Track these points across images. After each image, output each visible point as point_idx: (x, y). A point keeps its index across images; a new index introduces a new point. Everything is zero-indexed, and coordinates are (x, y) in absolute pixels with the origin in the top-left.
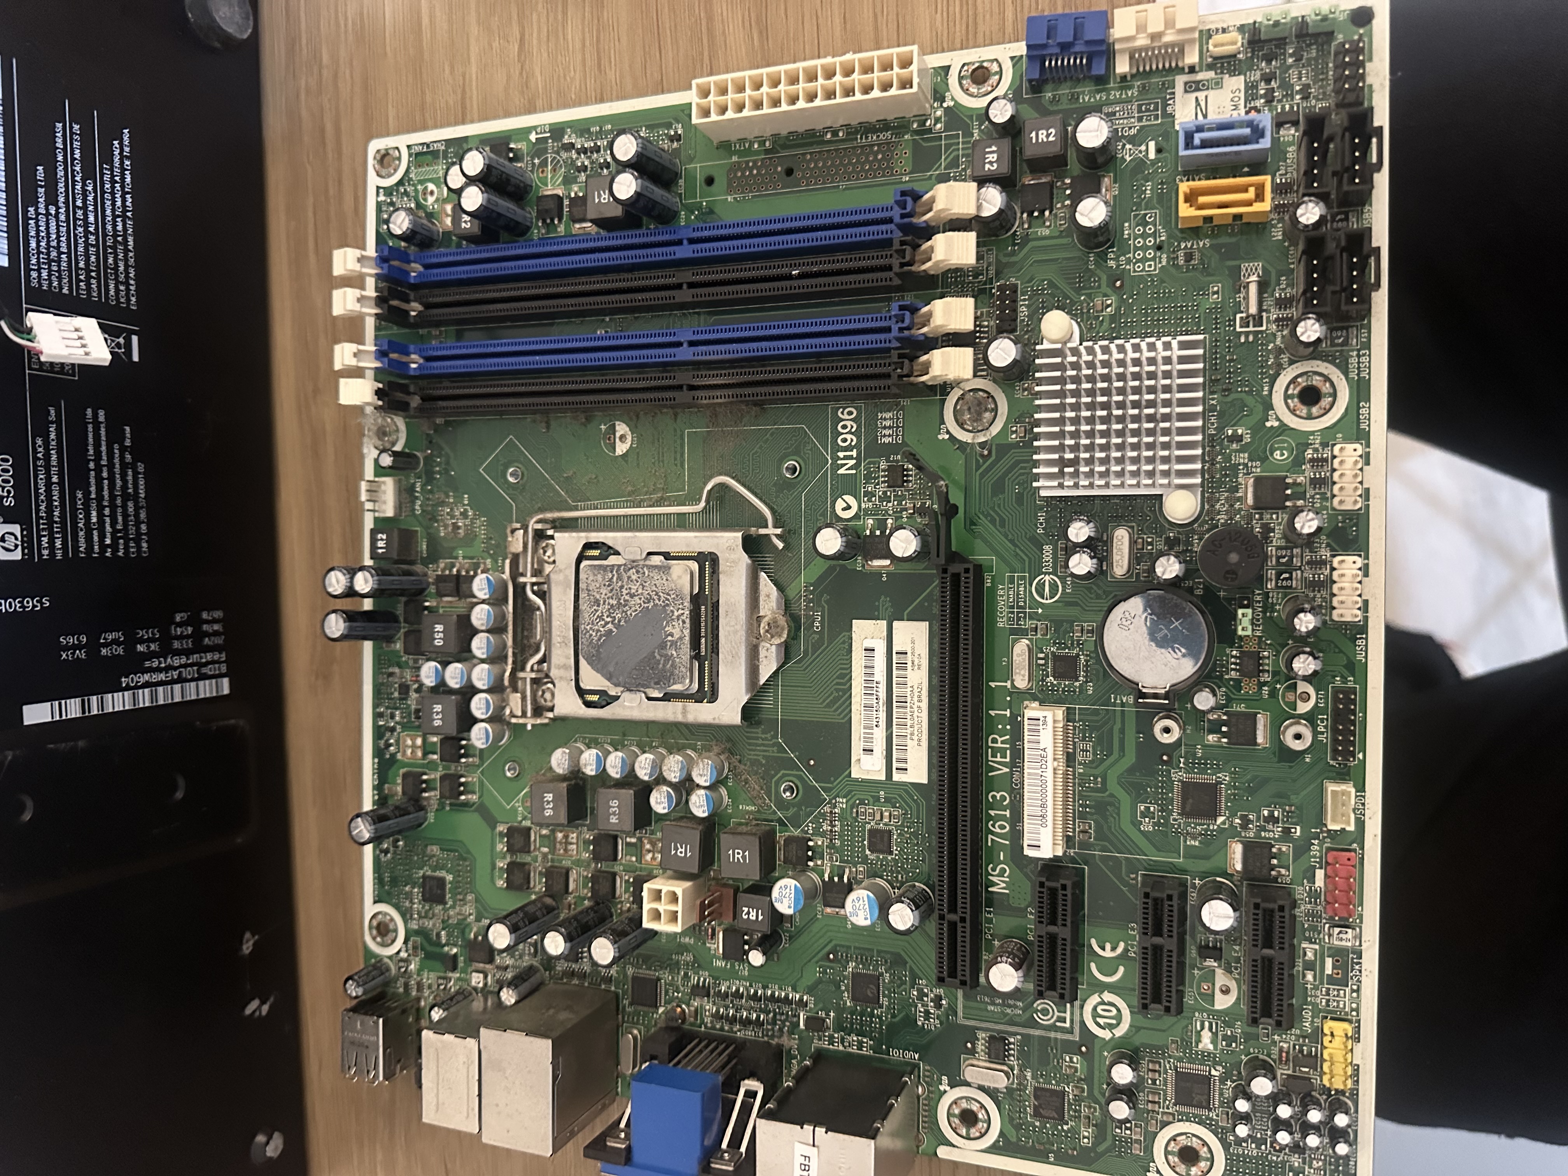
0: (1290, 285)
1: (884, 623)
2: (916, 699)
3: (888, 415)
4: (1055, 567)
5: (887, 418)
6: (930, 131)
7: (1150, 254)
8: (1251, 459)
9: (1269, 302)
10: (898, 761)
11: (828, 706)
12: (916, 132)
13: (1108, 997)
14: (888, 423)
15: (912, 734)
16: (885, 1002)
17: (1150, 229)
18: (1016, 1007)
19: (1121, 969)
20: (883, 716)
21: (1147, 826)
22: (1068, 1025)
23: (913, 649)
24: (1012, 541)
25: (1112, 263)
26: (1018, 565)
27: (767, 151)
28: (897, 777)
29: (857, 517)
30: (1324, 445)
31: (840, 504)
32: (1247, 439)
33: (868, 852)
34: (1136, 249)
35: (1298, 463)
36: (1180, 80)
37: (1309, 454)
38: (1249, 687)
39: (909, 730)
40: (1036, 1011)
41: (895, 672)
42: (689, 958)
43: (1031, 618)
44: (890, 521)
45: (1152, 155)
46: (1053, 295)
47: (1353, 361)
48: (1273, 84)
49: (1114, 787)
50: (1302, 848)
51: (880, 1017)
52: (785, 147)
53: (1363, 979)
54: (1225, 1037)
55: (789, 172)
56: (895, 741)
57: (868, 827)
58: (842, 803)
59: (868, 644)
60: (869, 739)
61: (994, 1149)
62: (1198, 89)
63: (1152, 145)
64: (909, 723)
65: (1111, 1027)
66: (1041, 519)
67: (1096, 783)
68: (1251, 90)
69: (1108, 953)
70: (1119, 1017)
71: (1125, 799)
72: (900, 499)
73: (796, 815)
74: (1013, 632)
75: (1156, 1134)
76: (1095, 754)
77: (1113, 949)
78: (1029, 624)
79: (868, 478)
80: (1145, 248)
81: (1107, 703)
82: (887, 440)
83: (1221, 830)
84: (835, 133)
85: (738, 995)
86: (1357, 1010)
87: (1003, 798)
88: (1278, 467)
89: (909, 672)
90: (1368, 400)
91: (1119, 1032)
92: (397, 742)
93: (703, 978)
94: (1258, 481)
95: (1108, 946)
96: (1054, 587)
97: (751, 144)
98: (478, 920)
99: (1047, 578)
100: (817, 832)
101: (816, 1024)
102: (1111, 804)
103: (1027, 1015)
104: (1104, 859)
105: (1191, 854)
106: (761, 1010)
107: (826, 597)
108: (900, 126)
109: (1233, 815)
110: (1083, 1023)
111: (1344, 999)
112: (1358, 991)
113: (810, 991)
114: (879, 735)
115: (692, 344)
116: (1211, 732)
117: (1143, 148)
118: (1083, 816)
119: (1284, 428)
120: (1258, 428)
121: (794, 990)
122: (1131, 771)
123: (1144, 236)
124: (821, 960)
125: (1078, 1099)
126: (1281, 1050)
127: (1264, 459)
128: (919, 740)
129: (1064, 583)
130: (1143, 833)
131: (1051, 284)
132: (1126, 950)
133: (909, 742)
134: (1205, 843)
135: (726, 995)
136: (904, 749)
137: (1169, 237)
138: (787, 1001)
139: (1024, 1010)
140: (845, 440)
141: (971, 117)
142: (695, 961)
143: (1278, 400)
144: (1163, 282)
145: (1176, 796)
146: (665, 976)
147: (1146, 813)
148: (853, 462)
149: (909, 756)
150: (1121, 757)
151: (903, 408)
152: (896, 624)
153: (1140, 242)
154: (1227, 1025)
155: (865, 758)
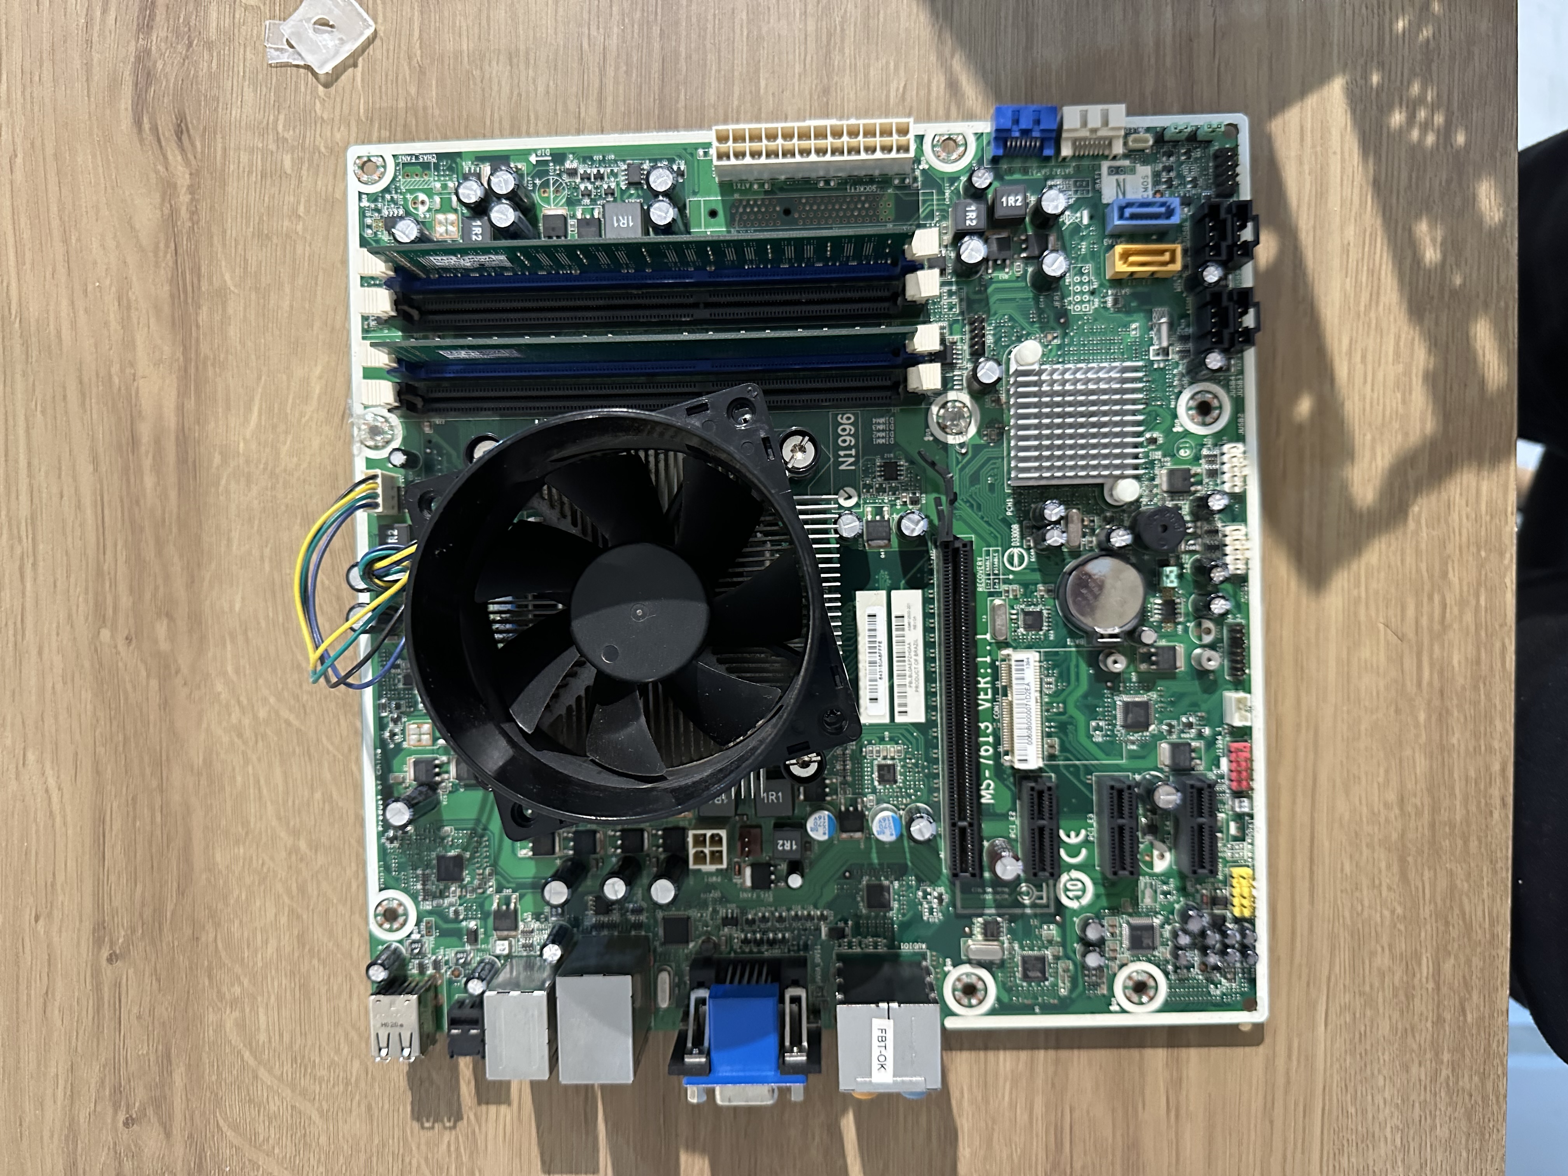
0: (1187, 325)
1: (883, 593)
2: (913, 654)
3: (882, 420)
4: (1022, 542)
5: (880, 422)
6: (909, 187)
7: (1086, 297)
8: (1164, 456)
9: (1173, 338)
10: (900, 705)
12: (897, 187)
13: (1075, 874)
14: (881, 427)
15: (911, 683)
16: (896, 906)
17: (1085, 279)
18: (1003, 893)
19: (1083, 852)
20: (885, 669)
21: (1098, 738)
22: (1044, 901)
23: (909, 613)
24: (987, 522)
25: (1057, 304)
26: (991, 540)
27: (766, 192)
28: (899, 719)
29: (857, 505)
30: (1215, 445)
31: (842, 494)
32: (1161, 441)
33: (876, 783)
34: (1076, 293)
35: (1197, 458)
36: (1105, 165)
37: (1205, 452)
38: (1168, 627)
39: (908, 679)
40: (1019, 894)
41: (894, 633)
42: (716, 894)
43: (1004, 583)
44: (885, 509)
45: (1086, 221)
46: (1013, 327)
47: (1233, 383)
48: (1172, 174)
49: (1072, 710)
50: (1211, 743)
51: (892, 919)
52: (782, 190)
53: (1256, 834)
54: (1163, 893)
55: (787, 212)
56: (896, 689)
57: (876, 762)
58: (853, 745)
59: (870, 611)
60: (875, 690)
61: (990, 1013)
62: (1117, 173)
63: (1085, 212)
64: (908, 673)
66: (1010, 504)
67: (1059, 707)
68: (1156, 175)
69: (1073, 841)
70: (1084, 889)
71: (1080, 718)
72: (894, 489)
74: (991, 594)
75: (1115, 975)
76: (1057, 686)
77: (1077, 835)
78: (1003, 587)
79: (867, 472)
80: (1082, 293)
81: (1065, 646)
82: (881, 441)
83: (1153, 736)
84: (827, 182)
85: (764, 919)
86: (1253, 857)
87: (987, 728)
88: (1184, 462)
89: (906, 632)
90: (1244, 412)
91: (1084, 901)
92: (403, 730)
93: (730, 910)
94: (1171, 473)
95: (1073, 834)
96: (1021, 558)
97: (751, 185)
99: (1016, 550)
101: (837, 934)
102: (1071, 724)
103: (1012, 898)
104: (1067, 767)
106: (787, 929)
108: (884, 181)
109: (1161, 723)
110: (1057, 898)
111: (1243, 850)
112: (1252, 844)
113: (829, 906)
114: (883, 685)
116: (1143, 662)
117: (1078, 215)
118: (1049, 735)
119: (1187, 433)
120: (1168, 432)
121: (816, 907)
122: (1085, 696)
123: (1081, 283)
124: (839, 878)
125: (1057, 958)
126: (1203, 895)
127: (1173, 456)
128: (917, 687)
129: (1029, 554)
130: (1096, 744)
131: (1011, 319)
132: (1085, 837)
133: (908, 689)
134: (1141, 747)
135: (753, 921)
136: (904, 695)
137: (1100, 285)
138: (810, 917)
139: (1010, 894)
140: (844, 441)
141: (943, 179)
142: (723, 897)
143: (1181, 410)
144: (1095, 320)
145: (1119, 714)
146: (694, 914)
147: (1098, 728)
148: (852, 460)
149: (908, 701)
150: (1077, 686)
151: (894, 415)
152: (893, 593)
153: (1078, 288)
154: (1164, 883)
155: (871, 706)
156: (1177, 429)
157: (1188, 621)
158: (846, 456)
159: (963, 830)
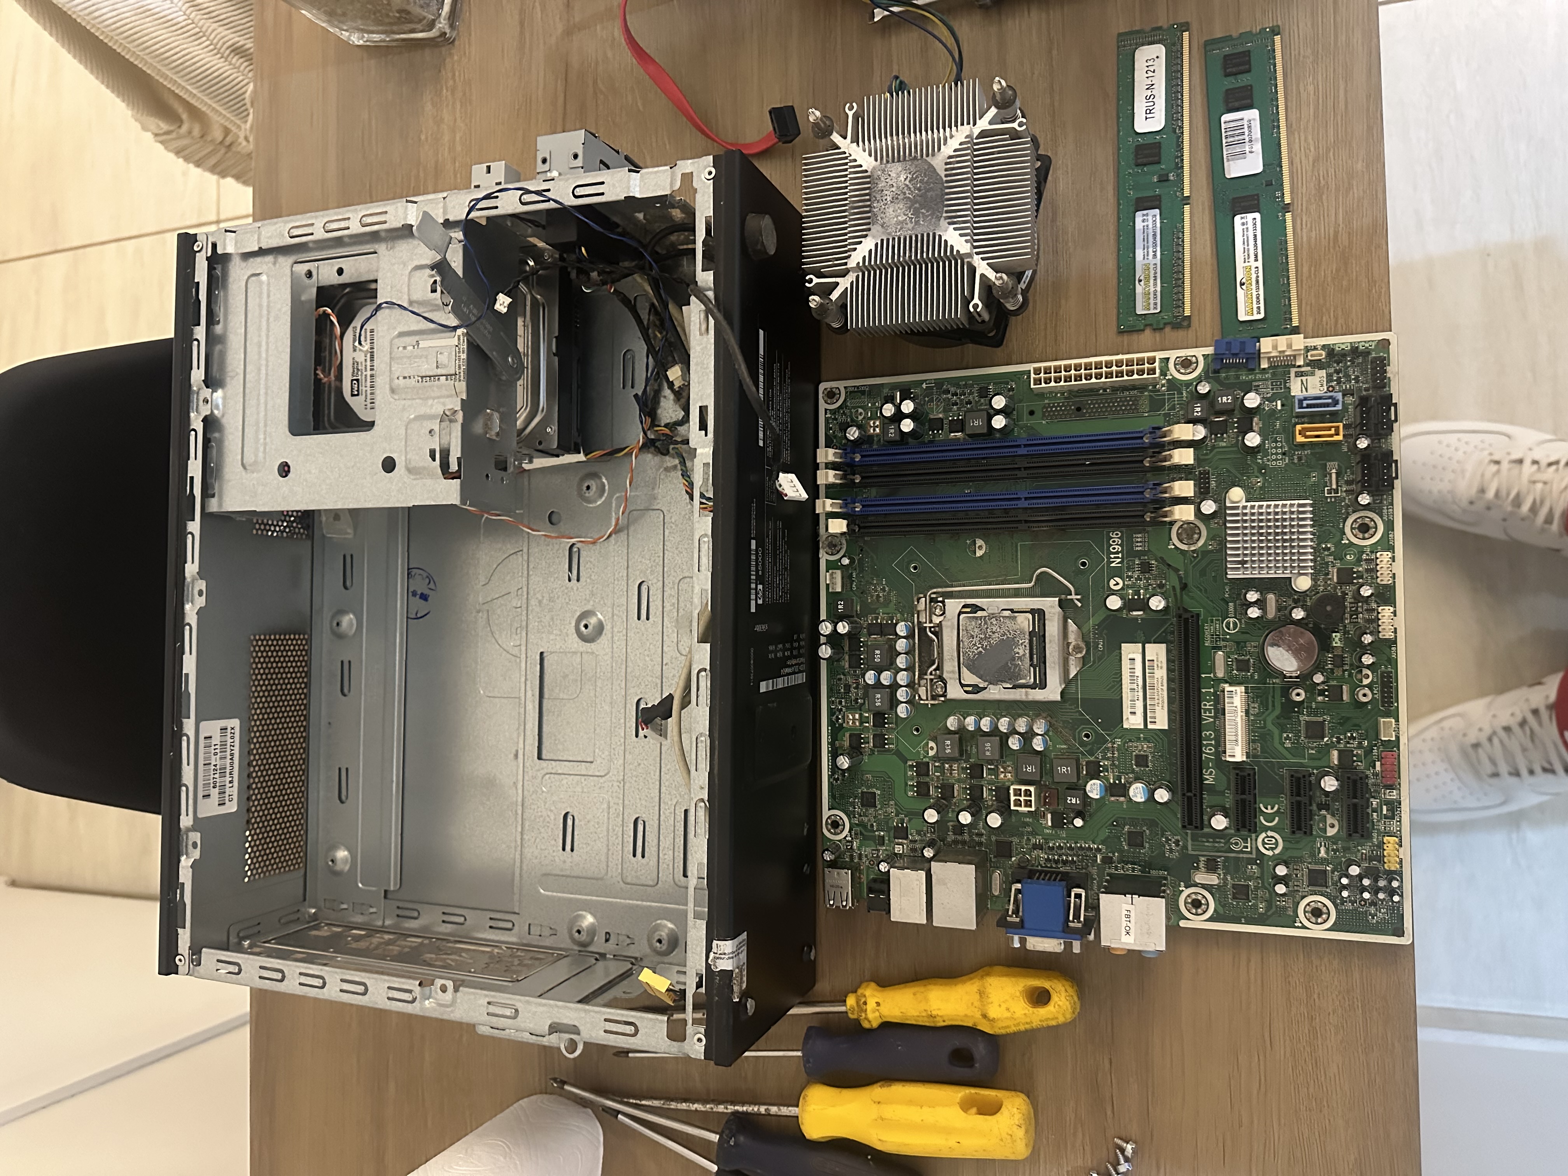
0: (1352, 474)
1: (1140, 645)
2: (1159, 685)
3: (1140, 535)
4: (1235, 614)
5: (1139, 537)
6: (1159, 391)
7: (1279, 457)
8: (1335, 559)
9: (1341, 482)
10: (1151, 717)
11: (1108, 690)
13: (1270, 833)
14: (1139, 540)
15: (1158, 703)
16: (1147, 845)
17: (1279, 444)
18: (1220, 842)
19: (1277, 819)
20: (1141, 694)
21: (1288, 744)
22: (1249, 850)
23: (1157, 658)
24: (1211, 601)
25: (1260, 461)
26: (1214, 613)
27: (1066, 398)
28: (1150, 726)
29: (1122, 589)
30: (1372, 552)
31: (1112, 582)
32: (1333, 549)
33: (1134, 766)
34: (1272, 454)
35: (1359, 561)
36: (1293, 371)
37: (1364, 557)
38: (1338, 672)
39: (1157, 701)
40: (1232, 844)
41: (1147, 671)
42: (1029, 829)
43: (1223, 640)
44: (1142, 591)
45: (1279, 407)
46: (1229, 476)
47: (1385, 511)
48: (1341, 375)
49: (1270, 726)
50: (1369, 751)
51: (1144, 854)
52: (1075, 396)
53: (1402, 815)
54: (1333, 850)
55: (1079, 409)
56: (1148, 707)
57: (1134, 753)
58: (1119, 741)
59: (1131, 656)
60: (1133, 707)
61: (1211, 919)
62: (1302, 376)
63: (1279, 402)
64: (1156, 697)
65: (1272, 849)
66: (1226, 590)
67: (1260, 723)
68: (1329, 377)
69: (1269, 811)
70: (1277, 844)
71: (1276, 732)
72: (1147, 579)
73: (1091, 749)
74: (1214, 648)
75: (1299, 903)
76: (1258, 709)
77: (1272, 808)
78: (1222, 643)
79: (1129, 569)
80: (1277, 454)
81: (1264, 683)
82: (1139, 549)
83: (1326, 744)
84: (1105, 390)
85: (1060, 847)
86: (1400, 831)
87: (1211, 734)
88: (1349, 563)
89: (1156, 671)
90: (1393, 530)
91: (1277, 851)
92: (843, 717)
93: (1039, 840)
94: (1339, 570)
95: (1269, 807)
96: (1235, 624)
97: (1056, 394)
98: (897, 815)
99: (1231, 620)
100: (1105, 758)
101: (1107, 860)
102: (1268, 734)
103: (1227, 846)
104: (1265, 763)
105: (1312, 758)
106: (1074, 855)
107: (1105, 631)
108: (1140, 387)
109: (1332, 737)
110: (1257, 848)
111: (1393, 826)
112: (1400, 821)
113: (1103, 842)
114: (1140, 705)
115: (1026, 499)
116: (1319, 695)
117: (1274, 403)
118: (1254, 741)
119: (1351, 544)
120: (1338, 544)
121: (1094, 843)
122: (1278, 717)
123: (1276, 448)
124: (1110, 825)
125: (1257, 888)
126: (1362, 853)
127: (1341, 559)
128: (1162, 706)
129: (1240, 622)
130: (1286, 748)
131: (1227, 471)
132: (1279, 809)
133: (1157, 708)
134: (1318, 752)
135: (1053, 848)
136: (1153, 711)
137: (1290, 448)
138: (1090, 849)
139: (1225, 843)
140: (1114, 549)
141: (1181, 385)
142: (1033, 831)
143: (1347, 530)
144: (1286, 470)
145: (1303, 728)
146: (1015, 840)
147: (1287, 738)
148: (1119, 560)
149: (1157, 715)
150: (1273, 711)
151: (1148, 532)
152: (1147, 645)
153: (1274, 451)
154: (1334, 843)
155: (1131, 717)
156: (1345, 542)
157: (1353, 670)
158: (1115, 558)
159: (1189, 798)
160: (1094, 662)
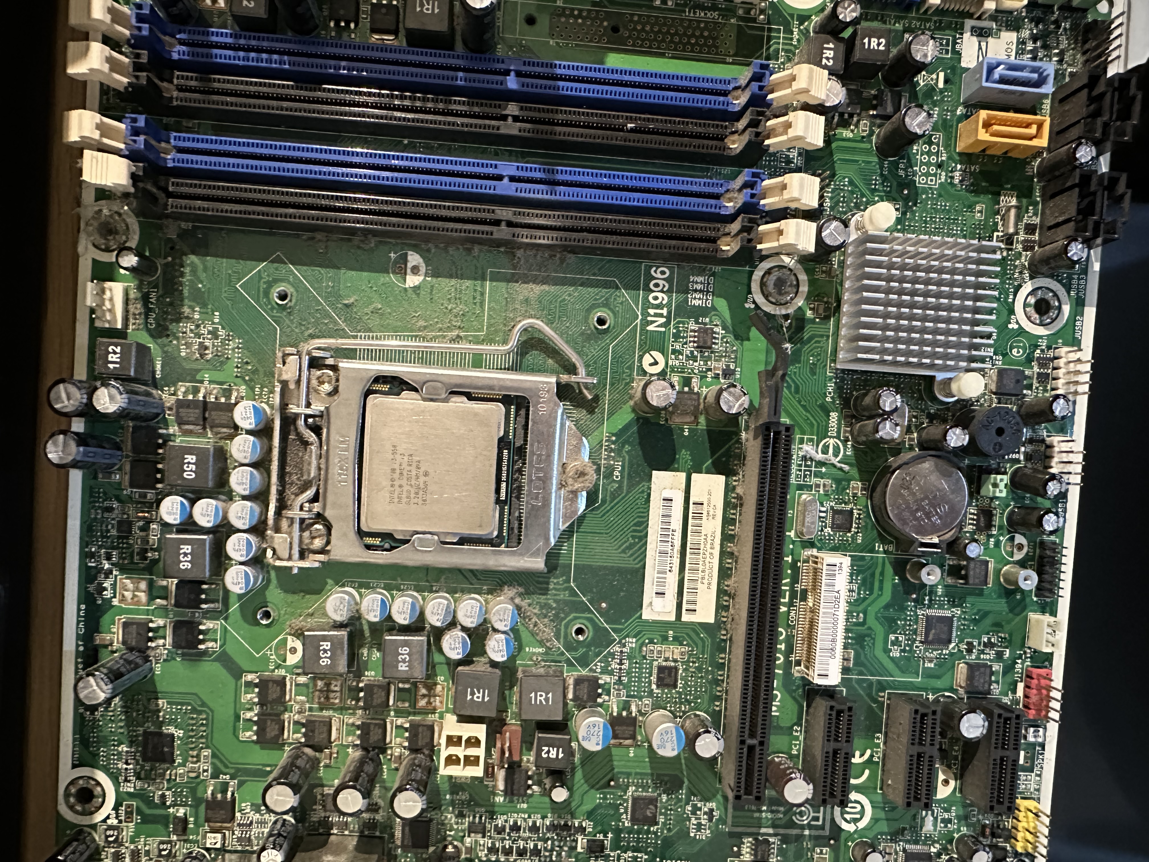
0: (1035, 214)
1: (683, 475)
2: (708, 546)
3: (700, 279)
4: (839, 432)
5: (698, 281)
7: (933, 170)
8: (995, 354)
9: (1022, 226)
10: (688, 602)
11: (624, 551)
12: (740, 18)
13: (856, 796)
14: (699, 287)
15: (703, 578)
16: (661, 819)
17: (934, 149)
18: (778, 812)
19: (867, 772)
20: (676, 561)
21: (896, 653)
22: (820, 823)
23: (709, 500)
24: (804, 407)
25: (902, 173)
26: (807, 428)
28: (686, 617)
30: (1049, 348)
31: (647, 360)
33: (654, 687)
34: (922, 164)
35: (1029, 359)
36: (969, 26)
37: (1038, 353)
39: (700, 575)
40: (795, 814)
41: (690, 521)
42: (465, 796)
43: (816, 476)
44: (693, 380)
45: (941, 85)
46: (852, 192)
47: (1075, 282)
48: (1038, 44)
49: (871, 621)
51: (655, 833)
52: (613, 3)
53: (1044, 766)
54: (943, 821)
55: (615, 29)
56: (686, 585)
57: (655, 663)
58: (632, 642)
59: (667, 494)
60: (662, 583)
62: (981, 34)
63: (942, 75)
64: (701, 568)
65: (855, 821)
66: (830, 389)
67: (858, 617)
68: (1020, 45)
69: (857, 760)
70: (862, 812)
71: (879, 630)
72: (706, 360)
73: (585, 655)
74: (800, 487)
76: (859, 594)
77: (862, 756)
78: (814, 480)
79: (677, 337)
80: (928, 164)
81: (872, 550)
82: (697, 303)
84: (664, 2)
85: (515, 827)
86: (1039, 790)
88: (1016, 362)
89: (704, 521)
90: (1082, 315)
91: (861, 825)
92: (114, 586)
94: (1000, 371)
95: (858, 754)
98: (215, 775)
99: (832, 441)
100: (605, 671)
101: (594, 847)
102: (869, 635)
103: (787, 817)
104: (859, 681)
105: (929, 674)
107: (627, 448)
108: (727, 9)
109: (961, 641)
110: (833, 820)
111: (1030, 783)
112: (1040, 775)
113: (588, 816)
114: (673, 579)
115: (513, 179)
116: (950, 574)
117: (934, 76)
119: (1021, 331)
122: (887, 607)
123: (929, 153)
124: (602, 787)
127: (1005, 354)
128: (709, 584)
129: (845, 446)
130: (892, 659)
131: (851, 183)
132: (872, 756)
133: (699, 585)
134: (939, 665)
136: (694, 591)
137: (949, 158)
138: (565, 828)
140: (656, 298)
141: (792, 16)
142: (472, 799)
143: (1019, 307)
144: (940, 195)
145: (921, 628)
146: (437, 816)
147: (897, 643)
148: (663, 320)
149: (699, 599)
150: (880, 596)
151: (714, 274)
152: (694, 476)
153: (925, 158)
154: (947, 810)
155: (658, 602)
156: (1013, 326)
157: (1002, 535)
158: (656, 315)
159: (751, 749)
160: (604, 501)
